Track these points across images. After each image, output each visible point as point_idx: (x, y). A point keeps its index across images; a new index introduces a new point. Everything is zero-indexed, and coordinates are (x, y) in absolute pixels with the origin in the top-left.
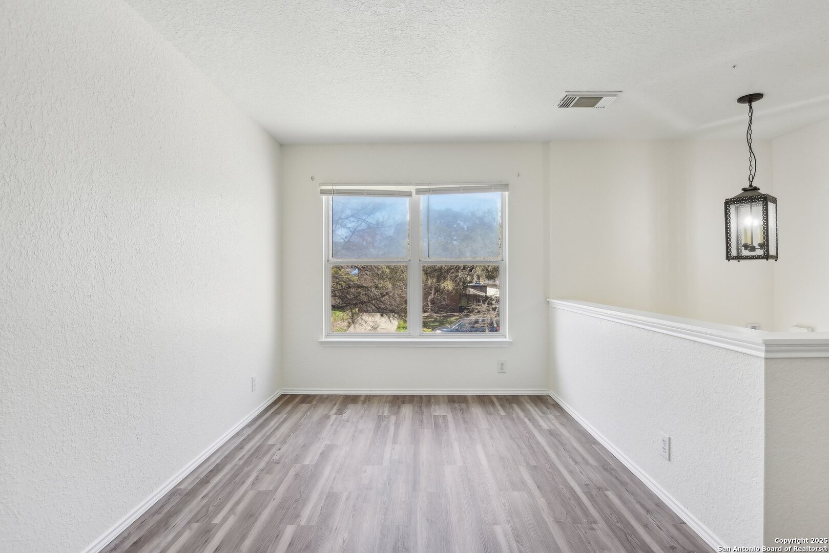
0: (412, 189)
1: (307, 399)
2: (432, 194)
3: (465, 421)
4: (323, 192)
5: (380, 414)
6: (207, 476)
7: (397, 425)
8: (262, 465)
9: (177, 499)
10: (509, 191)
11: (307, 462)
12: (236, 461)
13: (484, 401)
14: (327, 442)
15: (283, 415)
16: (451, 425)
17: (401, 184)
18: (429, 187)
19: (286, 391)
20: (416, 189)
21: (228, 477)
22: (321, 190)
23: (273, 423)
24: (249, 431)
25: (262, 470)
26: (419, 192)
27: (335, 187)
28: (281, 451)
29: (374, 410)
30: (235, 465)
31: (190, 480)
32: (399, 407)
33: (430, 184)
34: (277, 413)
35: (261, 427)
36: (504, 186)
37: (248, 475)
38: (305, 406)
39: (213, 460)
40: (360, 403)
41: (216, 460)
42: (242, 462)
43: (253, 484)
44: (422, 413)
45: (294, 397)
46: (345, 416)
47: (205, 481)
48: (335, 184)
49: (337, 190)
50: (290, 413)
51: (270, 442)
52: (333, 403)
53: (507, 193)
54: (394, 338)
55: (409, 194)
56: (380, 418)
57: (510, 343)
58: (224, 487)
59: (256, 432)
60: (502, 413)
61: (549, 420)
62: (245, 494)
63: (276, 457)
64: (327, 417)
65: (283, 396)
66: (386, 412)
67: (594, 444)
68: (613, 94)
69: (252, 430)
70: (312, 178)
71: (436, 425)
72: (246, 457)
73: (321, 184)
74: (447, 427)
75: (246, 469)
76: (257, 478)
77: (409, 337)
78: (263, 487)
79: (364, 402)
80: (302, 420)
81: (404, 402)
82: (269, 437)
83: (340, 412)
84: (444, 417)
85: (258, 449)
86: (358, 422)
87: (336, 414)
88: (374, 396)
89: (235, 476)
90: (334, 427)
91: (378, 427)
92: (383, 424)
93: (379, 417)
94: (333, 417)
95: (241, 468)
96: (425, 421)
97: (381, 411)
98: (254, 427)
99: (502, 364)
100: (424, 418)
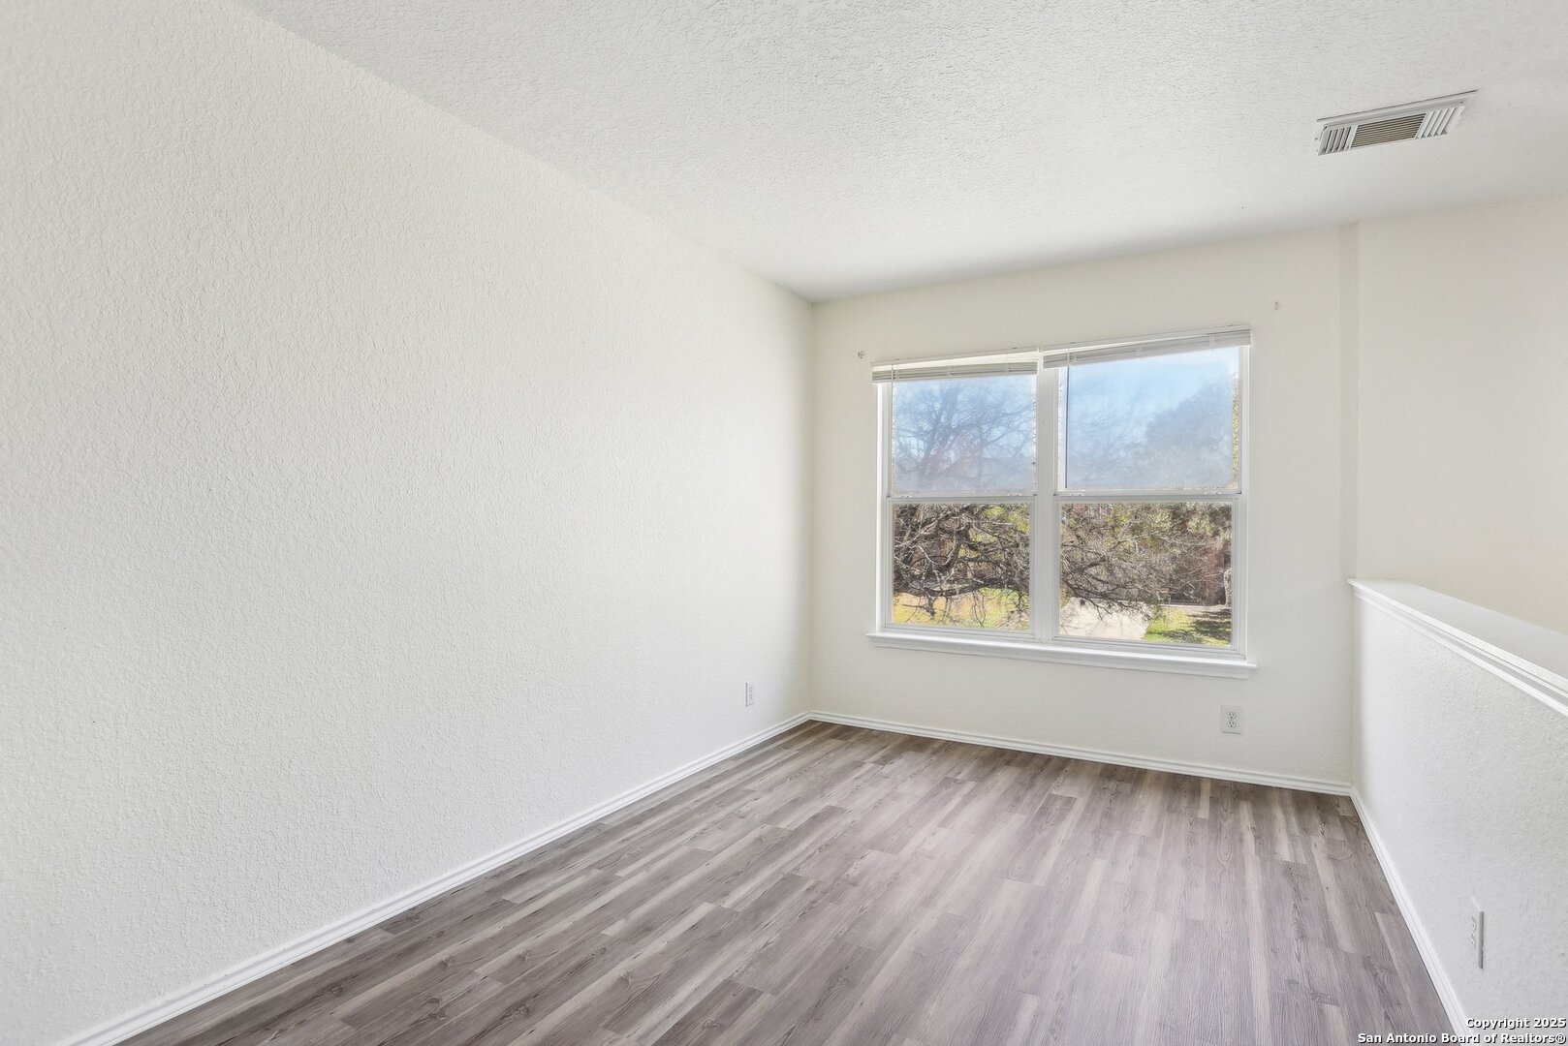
0: (1036, 356)
1: (844, 733)
2: (1075, 364)
3: (1107, 815)
4: (878, 377)
5: (950, 775)
6: (643, 815)
7: (968, 799)
8: (721, 814)
9: (593, 835)
10: (1250, 343)
11: (783, 825)
12: (689, 804)
13: (1179, 786)
14: (834, 803)
15: (793, 751)
16: (1072, 817)
17: (1015, 349)
18: (1072, 350)
19: (817, 716)
20: (1045, 358)
21: (668, 821)
22: (874, 373)
23: (770, 761)
24: (732, 765)
25: (715, 823)
26: (1050, 362)
27: (896, 367)
28: (758, 802)
29: (945, 767)
30: (686, 808)
31: (620, 815)
32: (994, 769)
33: (1073, 344)
34: (786, 746)
35: (752, 762)
36: (1239, 334)
37: (694, 825)
38: (834, 743)
39: (660, 796)
40: (930, 751)
41: (666, 797)
42: (696, 806)
43: (694, 837)
44: (1032, 785)
45: (826, 725)
46: (887, 769)
47: (636, 821)
48: (898, 361)
49: (900, 371)
50: (805, 750)
51: (750, 787)
52: (884, 744)
53: (1247, 348)
54: (1003, 641)
55: (1030, 368)
56: (946, 782)
57: (1252, 670)
58: (654, 834)
59: (739, 768)
60: (1204, 813)
61: (1307, 846)
62: (677, 848)
63: (745, 809)
64: (858, 765)
65: (811, 722)
66: (962, 775)
67: (1383, 911)
68: (1456, 100)
69: (736, 765)
70: (861, 355)
71: (1044, 812)
72: (704, 801)
73: (873, 364)
74: (1062, 817)
75: (696, 817)
76: (702, 832)
77: (1033, 641)
78: (704, 845)
79: (935, 752)
80: (816, 763)
81: (1008, 763)
82: (753, 779)
83: (885, 761)
84: (1070, 801)
85: (729, 792)
86: (904, 781)
87: (875, 762)
88: (961, 744)
89: (678, 822)
90: (859, 782)
91: (932, 794)
92: (944, 792)
93: (947, 779)
94: (868, 766)
95: (692, 813)
96: (1025, 801)
97: (956, 770)
98: (741, 761)
99: (1232, 716)
100: (1029, 796)
